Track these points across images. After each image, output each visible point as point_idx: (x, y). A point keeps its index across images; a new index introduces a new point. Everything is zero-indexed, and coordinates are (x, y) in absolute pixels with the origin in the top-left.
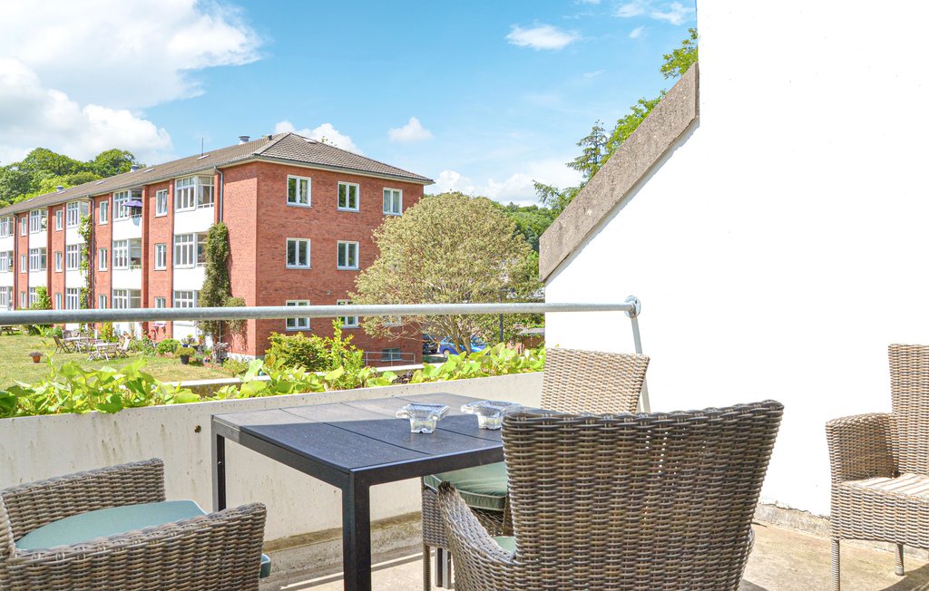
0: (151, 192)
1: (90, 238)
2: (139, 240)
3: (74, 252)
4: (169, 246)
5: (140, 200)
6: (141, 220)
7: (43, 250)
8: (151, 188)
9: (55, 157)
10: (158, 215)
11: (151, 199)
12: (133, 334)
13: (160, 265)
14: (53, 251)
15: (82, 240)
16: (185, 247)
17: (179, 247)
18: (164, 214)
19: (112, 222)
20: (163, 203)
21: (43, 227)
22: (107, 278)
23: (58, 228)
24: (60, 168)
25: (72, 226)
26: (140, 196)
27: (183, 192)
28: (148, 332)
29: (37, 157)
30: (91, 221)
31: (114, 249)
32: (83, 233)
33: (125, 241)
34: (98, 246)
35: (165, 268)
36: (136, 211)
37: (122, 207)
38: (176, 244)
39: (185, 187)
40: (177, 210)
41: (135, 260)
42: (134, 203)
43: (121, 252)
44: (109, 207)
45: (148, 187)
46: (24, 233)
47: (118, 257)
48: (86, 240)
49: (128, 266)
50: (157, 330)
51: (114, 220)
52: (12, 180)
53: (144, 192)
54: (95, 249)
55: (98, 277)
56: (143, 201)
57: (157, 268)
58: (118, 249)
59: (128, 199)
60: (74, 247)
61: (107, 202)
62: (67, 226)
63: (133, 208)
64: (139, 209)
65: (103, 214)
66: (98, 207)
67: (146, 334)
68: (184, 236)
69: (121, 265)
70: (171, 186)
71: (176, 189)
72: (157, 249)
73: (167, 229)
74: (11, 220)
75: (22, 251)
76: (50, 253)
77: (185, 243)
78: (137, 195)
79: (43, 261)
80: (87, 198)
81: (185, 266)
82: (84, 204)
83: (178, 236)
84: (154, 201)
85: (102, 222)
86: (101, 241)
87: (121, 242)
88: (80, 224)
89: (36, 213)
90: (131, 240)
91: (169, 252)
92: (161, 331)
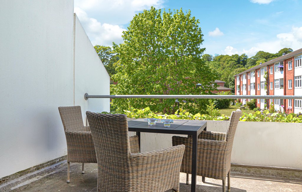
0: (287, 62)
1: (268, 79)
2: (282, 79)
3: (263, 84)
4: (293, 80)
5: (283, 65)
6: (283, 72)
7: (254, 83)
8: (287, 61)
9: (265, 53)
10: (289, 70)
11: (287, 64)
12: (280, 111)
13: (290, 87)
14: (257, 84)
15: (265, 80)
16: (298, 81)
17: (296, 81)
18: (291, 69)
19: (274, 73)
20: (291, 66)
21: (254, 76)
22: (273, 92)
23: (258, 76)
24: (266, 57)
25: (262, 75)
26: (283, 64)
27: (297, 61)
28: (286, 110)
29: (259, 54)
30: (268, 73)
31: (275, 82)
32: (265, 77)
33: (278, 79)
34: (270, 81)
35: (291, 88)
36: (281, 69)
37: (277, 68)
38: (295, 80)
39: (298, 59)
40: (295, 68)
41: (282, 86)
42: (281, 66)
43: (277, 83)
44: (273, 68)
45: (285, 60)
46: (249, 78)
47: (276, 85)
48: (266, 79)
49: (279, 88)
50: (289, 110)
51: (275, 72)
52: (252, 62)
53: (284, 62)
54: (269, 82)
55: (270, 92)
56: (284, 65)
57: (289, 88)
58: (276, 82)
59: (279, 65)
60: (263, 82)
61: (272, 67)
62: (261, 75)
63: (281, 68)
64: (283, 68)
65: (271, 71)
66: (270, 68)
67: (285, 111)
68: (298, 77)
69: (277, 87)
70: (293, 59)
71: (295, 60)
72: (289, 81)
73: (292, 74)
74: (246, 74)
75: (249, 84)
76: (256, 84)
77: (298, 79)
78: (282, 63)
79: (254, 87)
80: (266, 66)
81: (298, 87)
82: (266, 68)
83: (296, 77)
84: (288, 65)
85: (271, 73)
86: (271, 79)
87: (277, 80)
88: (264, 75)
89: (252, 72)
90: (280, 79)
91: (293, 82)
92: (290, 111)
